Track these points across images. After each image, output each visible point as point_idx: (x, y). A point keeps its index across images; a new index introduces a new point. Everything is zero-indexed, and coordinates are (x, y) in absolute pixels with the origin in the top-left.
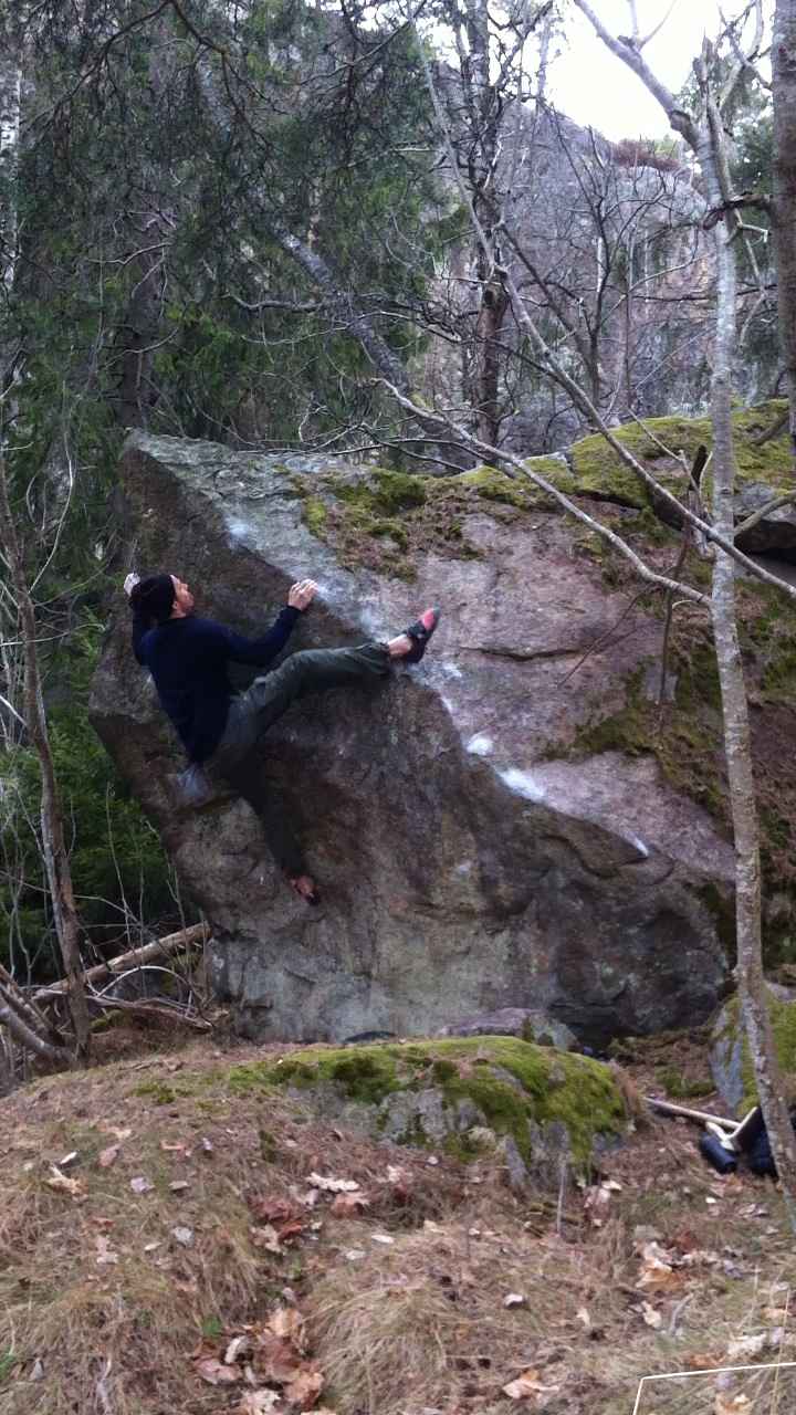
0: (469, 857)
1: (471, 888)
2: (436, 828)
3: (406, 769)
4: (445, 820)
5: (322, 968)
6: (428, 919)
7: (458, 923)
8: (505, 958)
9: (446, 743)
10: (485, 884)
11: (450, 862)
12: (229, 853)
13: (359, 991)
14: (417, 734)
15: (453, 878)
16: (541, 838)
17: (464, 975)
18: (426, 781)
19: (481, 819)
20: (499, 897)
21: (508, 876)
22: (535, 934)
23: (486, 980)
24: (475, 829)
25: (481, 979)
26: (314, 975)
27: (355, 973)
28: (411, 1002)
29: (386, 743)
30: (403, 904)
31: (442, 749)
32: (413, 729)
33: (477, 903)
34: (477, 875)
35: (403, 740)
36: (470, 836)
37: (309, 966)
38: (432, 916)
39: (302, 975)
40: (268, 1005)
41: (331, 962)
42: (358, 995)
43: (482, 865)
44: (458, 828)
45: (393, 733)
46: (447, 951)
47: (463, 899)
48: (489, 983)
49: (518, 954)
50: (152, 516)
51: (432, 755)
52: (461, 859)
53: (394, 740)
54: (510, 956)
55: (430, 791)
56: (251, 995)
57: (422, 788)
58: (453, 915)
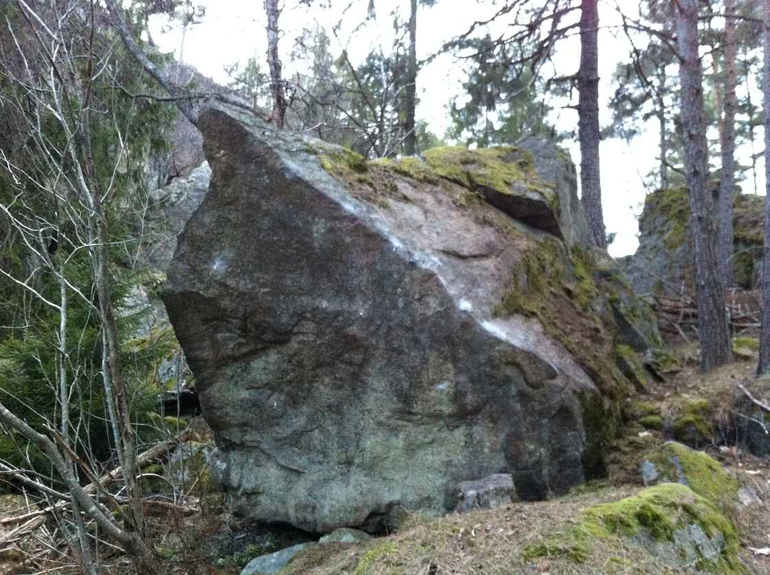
0: (447, 379)
1: (445, 399)
2: (425, 361)
3: (408, 323)
4: (433, 357)
5: (312, 461)
6: (405, 423)
7: (428, 424)
8: (462, 444)
9: (441, 304)
10: (457, 396)
11: (432, 383)
12: (252, 388)
13: (341, 474)
14: (419, 300)
15: (432, 394)
16: (505, 364)
17: (430, 458)
18: (421, 331)
19: (462, 353)
20: (466, 404)
21: (475, 390)
22: (488, 427)
23: (448, 459)
24: (455, 360)
25: (444, 459)
26: (304, 468)
27: (339, 463)
28: (385, 479)
29: (395, 307)
30: (387, 413)
31: (439, 309)
32: (417, 296)
33: (447, 409)
34: (452, 391)
35: (408, 304)
36: (450, 366)
37: (300, 462)
38: (408, 421)
39: (295, 468)
40: (261, 491)
41: (320, 457)
42: (340, 477)
43: (458, 383)
44: (441, 361)
45: (401, 300)
46: (419, 442)
47: (437, 407)
48: (451, 461)
49: (472, 441)
50: (224, 155)
51: (429, 313)
52: (441, 380)
53: (401, 304)
54: (466, 442)
55: (423, 338)
56: (248, 485)
57: (417, 335)
58: (426, 418)
